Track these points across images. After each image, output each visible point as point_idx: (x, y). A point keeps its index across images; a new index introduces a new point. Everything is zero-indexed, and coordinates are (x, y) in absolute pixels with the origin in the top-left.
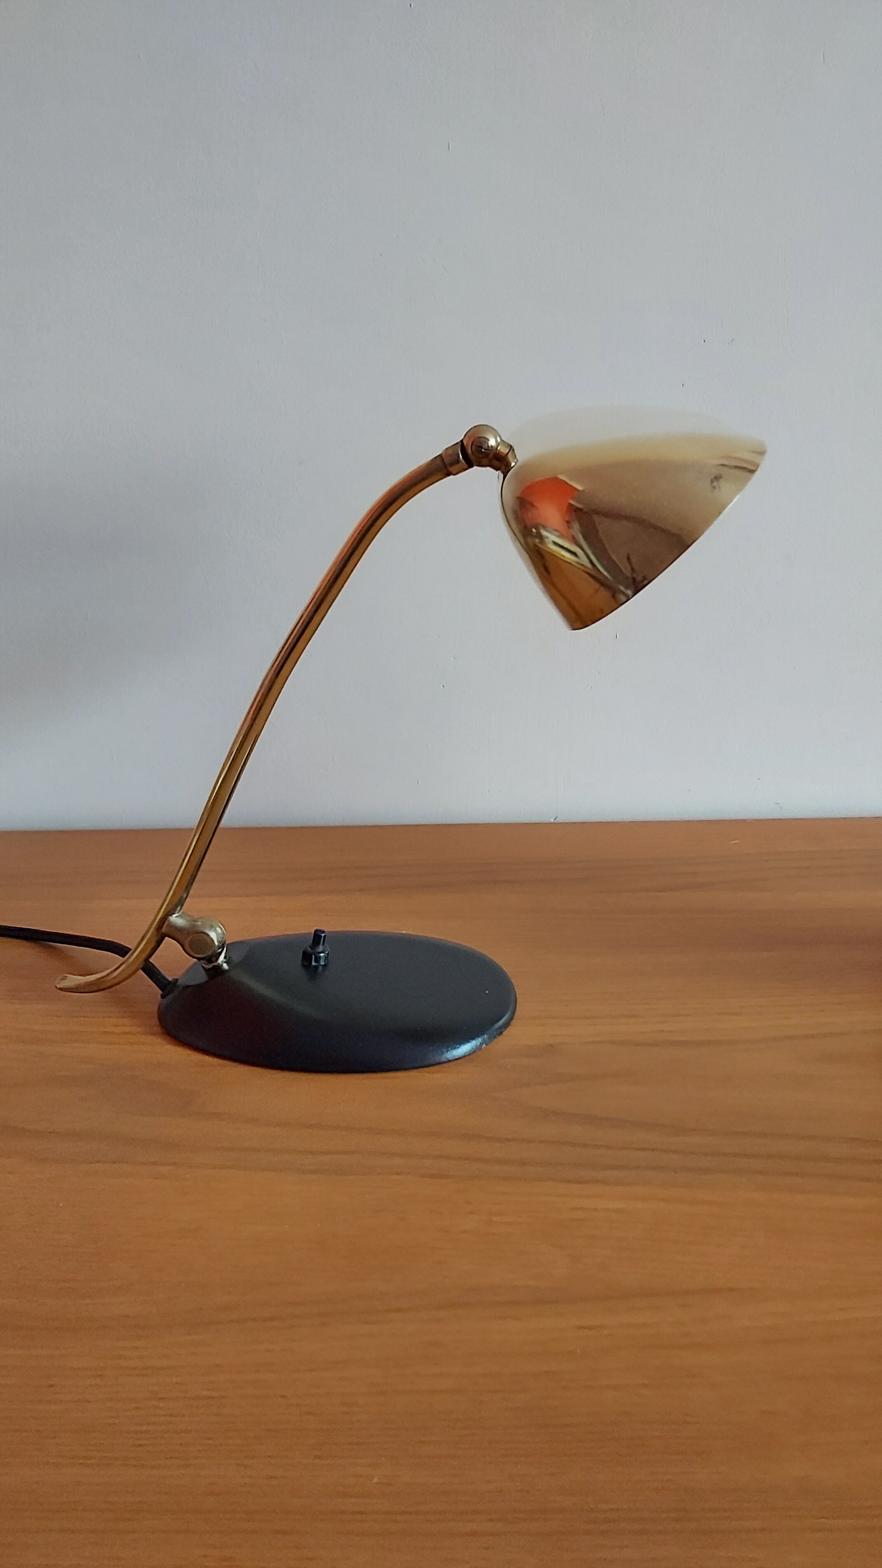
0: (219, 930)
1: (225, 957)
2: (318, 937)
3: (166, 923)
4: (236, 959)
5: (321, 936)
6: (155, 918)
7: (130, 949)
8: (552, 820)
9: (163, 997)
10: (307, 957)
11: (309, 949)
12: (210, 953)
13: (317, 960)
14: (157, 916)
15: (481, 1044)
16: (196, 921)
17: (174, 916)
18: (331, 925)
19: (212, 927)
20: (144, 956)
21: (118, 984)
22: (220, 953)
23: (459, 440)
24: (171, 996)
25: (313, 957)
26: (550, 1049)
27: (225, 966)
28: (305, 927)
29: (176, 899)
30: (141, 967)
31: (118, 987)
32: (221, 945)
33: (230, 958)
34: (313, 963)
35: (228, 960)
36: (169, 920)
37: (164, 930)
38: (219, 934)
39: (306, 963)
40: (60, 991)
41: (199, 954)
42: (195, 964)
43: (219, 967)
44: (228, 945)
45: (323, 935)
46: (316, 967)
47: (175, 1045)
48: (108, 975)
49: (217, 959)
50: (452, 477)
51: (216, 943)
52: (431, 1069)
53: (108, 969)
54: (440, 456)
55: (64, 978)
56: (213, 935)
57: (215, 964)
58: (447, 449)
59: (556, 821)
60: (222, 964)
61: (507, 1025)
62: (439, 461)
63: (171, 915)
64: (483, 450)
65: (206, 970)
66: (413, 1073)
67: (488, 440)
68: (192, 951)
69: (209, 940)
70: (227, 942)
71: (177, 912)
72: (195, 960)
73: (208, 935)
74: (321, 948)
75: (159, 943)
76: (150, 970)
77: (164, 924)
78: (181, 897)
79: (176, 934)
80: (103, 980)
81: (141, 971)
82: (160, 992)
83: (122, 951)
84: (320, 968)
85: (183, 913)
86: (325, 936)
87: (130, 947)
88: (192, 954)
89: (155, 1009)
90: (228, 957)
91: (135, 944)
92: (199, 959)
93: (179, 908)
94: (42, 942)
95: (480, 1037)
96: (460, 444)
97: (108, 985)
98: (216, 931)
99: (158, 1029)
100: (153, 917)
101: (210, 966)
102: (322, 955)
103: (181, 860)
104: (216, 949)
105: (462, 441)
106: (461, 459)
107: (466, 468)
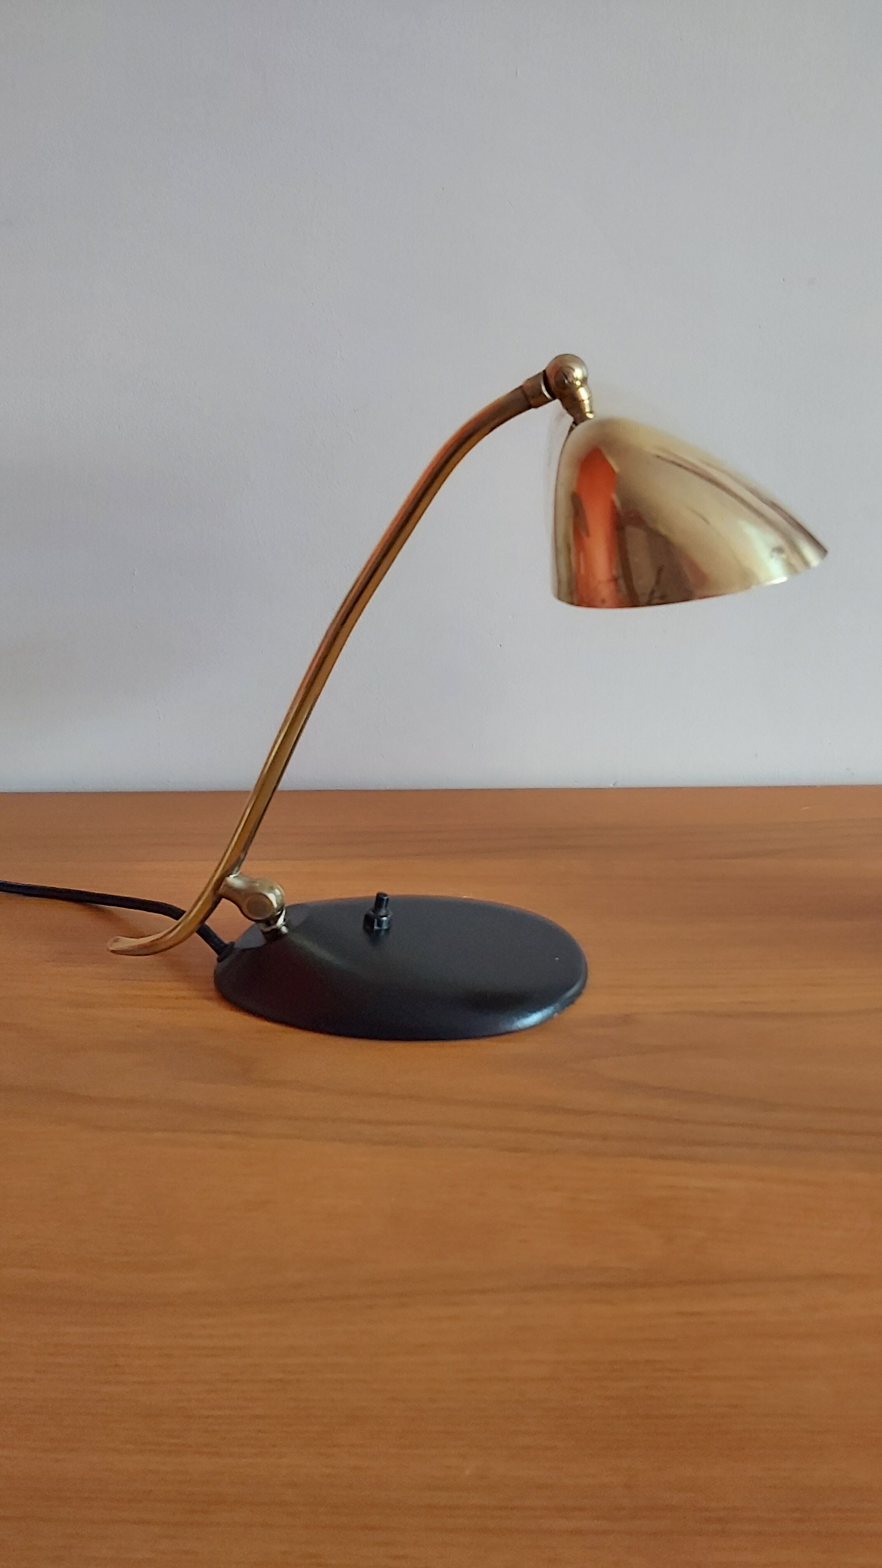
0: (277, 891)
1: (284, 920)
2: (380, 900)
3: (224, 883)
4: (295, 923)
5: (383, 899)
6: (211, 880)
7: (184, 912)
8: (611, 786)
9: (219, 960)
10: (369, 921)
11: (372, 913)
12: (268, 916)
13: (380, 924)
14: (213, 877)
15: (553, 1013)
16: (254, 882)
17: (231, 876)
18: (393, 890)
19: (271, 889)
20: (201, 917)
21: (171, 947)
22: (279, 916)
23: (542, 370)
24: (226, 962)
25: (376, 921)
26: (626, 1019)
27: (284, 930)
28: (366, 890)
29: (234, 859)
30: (197, 929)
31: (171, 950)
32: (280, 907)
33: (289, 921)
34: (376, 927)
35: (288, 923)
36: (226, 881)
37: (222, 890)
38: (279, 896)
39: (368, 927)
40: (114, 955)
41: (258, 917)
42: (252, 926)
43: (278, 930)
44: (287, 908)
45: (386, 898)
46: (379, 931)
47: (232, 1010)
48: (165, 935)
49: (276, 922)
51: (275, 905)
52: (503, 1037)
53: (158, 933)
54: (521, 387)
55: (116, 941)
56: (272, 897)
57: (274, 927)
58: (528, 379)
59: (615, 787)
60: (281, 928)
61: (578, 994)
62: (518, 393)
63: (229, 876)
64: (566, 381)
65: (264, 933)
66: (485, 1043)
67: (574, 370)
68: (250, 912)
69: (267, 901)
70: (286, 905)
71: (234, 872)
72: (253, 922)
73: (267, 897)
74: (383, 912)
75: (216, 904)
76: (205, 933)
77: (221, 884)
78: (239, 858)
79: (233, 895)
80: (157, 942)
81: (196, 935)
82: (216, 956)
83: (176, 913)
84: (383, 933)
85: (241, 873)
86: (388, 899)
87: (183, 908)
88: (250, 916)
89: (211, 973)
91: (190, 906)
92: (257, 921)
93: (236, 868)
94: (90, 903)
95: (552, 1006)
96: (543, 373)
97: (164, 947)
98: (275, 894)
99: (213, 993)
100: (207, 880)
101: (268, 929)
102: (385, 918)
103: (238, 822)
104: (275, 911)
105: (544, 371)
106: (543, 388)
107: (548, 401)
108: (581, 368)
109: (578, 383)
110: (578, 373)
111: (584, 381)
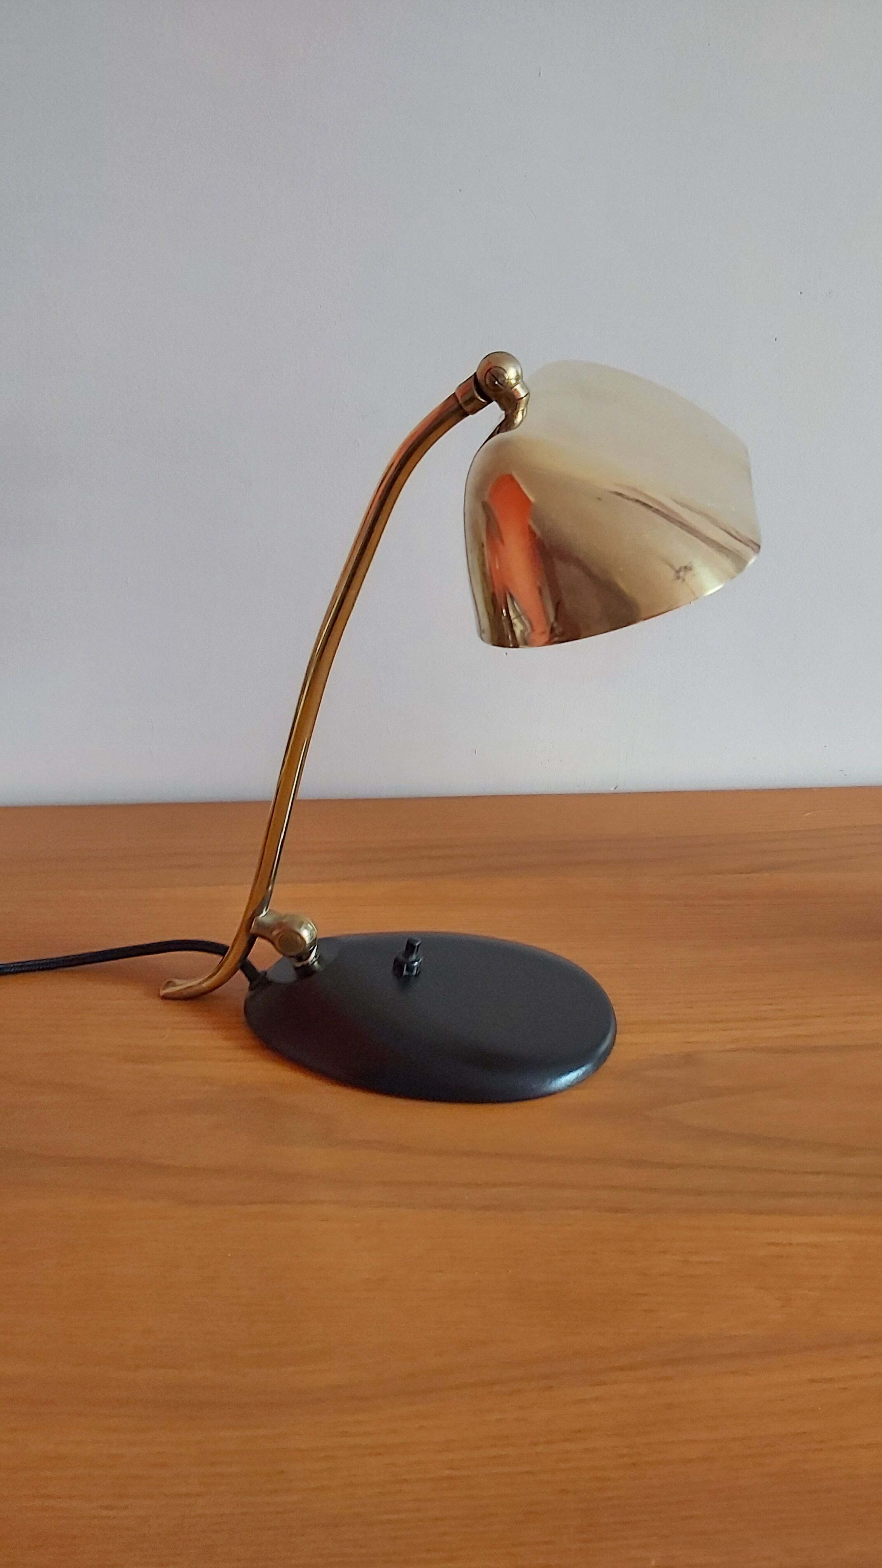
0: (310, 927)
1: (316, 956)
2: (412, 940)
3: (256, 921)
4: (327, 956)
5: (416, 940)
6: (243, 919)
7: (228, 948)
9: (250, 990)
10: (398, 966)
11: (402, 956)
12: (300, 952)
13: (410, 969)
14: (245, 917)
16: (283, 919)
19: (302, 925)
20: (242, 953)
21: (217, 987)
22: (311, 952)
23: (473, 373)
24: (257, 989)
25: (406, 966)
27: (315, 964)
30: (240, 965)
32: (312, 943)
33: (321, 956)
34: (405, 972)
35: (319, 958)
36: (257, 918)
37: (253, 930)
38: (311, 932)
39: (396, 973)
41: (290, 952)
42: (284, 961)
43: (309, 965)
44: (320, 943)
45: (416, 943)
46: (408, 977)
48: (209, 977)
49: (308, 957)
50: (470, 416)
51: (308, 942)
56: (306, 934)
57: (305, 963)
58: (460, 385)
60: (312, 963)
62: (453, 402)
63: (259, 915)
64: (496, 383)
65: (296, 969)
67: (505, 371)
68: (282, 948)
69: (299, 937)
70: (319, 941)
71: (263, 912)
72: (285, 957)
73: (299, 934)
74: (414, 957)
76: (245, 966)
77: (253, 922)
78: (265, 897)
79: (264, 932)
81: (239, 972)
82: (248, 985)
83: (219, 949)
84: (413, 978)
85: (269, 911)
86: (420, 940)
88: (282, 951)
90: (318, 957)
91: (232, 941)
92: (289, 957)
93: (265, 907)
96: (473, 377)
97: (208, 989)
98: (307, 930)
101: (299, 965)
102: (416, 964)
104: (307, 947)
105: (475, 374)
106: (477, 395)
107: (483, 406)
108: (514, 367)
109: (513, 382)
110: (511, 374)
111: (518, 378)
